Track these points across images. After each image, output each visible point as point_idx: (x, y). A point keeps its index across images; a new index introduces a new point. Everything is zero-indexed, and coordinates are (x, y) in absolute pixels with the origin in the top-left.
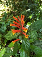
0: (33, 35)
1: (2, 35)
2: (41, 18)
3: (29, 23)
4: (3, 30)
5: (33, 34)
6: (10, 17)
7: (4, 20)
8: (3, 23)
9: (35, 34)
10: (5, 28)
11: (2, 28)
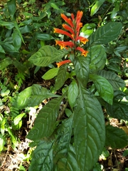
0: (96, 58)
1: (9, 61)
2: (124, 12)
3: (88, 27)
4: (12, 47)
5: (97, 56)
6: (26, 3)
7: (12, 16)
8: (10, 25)
9: (100, 57)
10: (19, 40)
11: (8, 41)
